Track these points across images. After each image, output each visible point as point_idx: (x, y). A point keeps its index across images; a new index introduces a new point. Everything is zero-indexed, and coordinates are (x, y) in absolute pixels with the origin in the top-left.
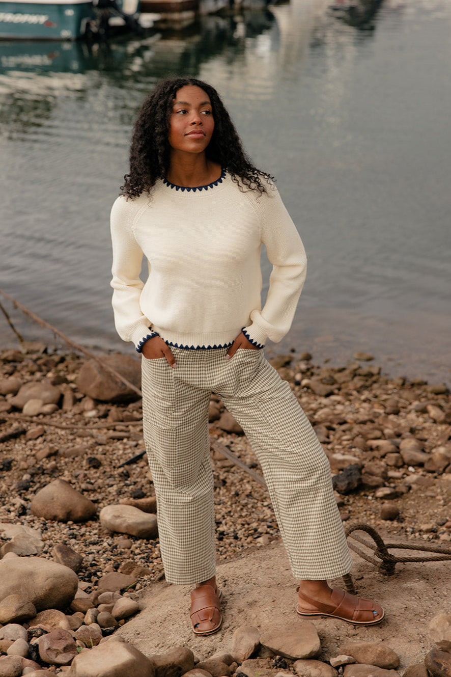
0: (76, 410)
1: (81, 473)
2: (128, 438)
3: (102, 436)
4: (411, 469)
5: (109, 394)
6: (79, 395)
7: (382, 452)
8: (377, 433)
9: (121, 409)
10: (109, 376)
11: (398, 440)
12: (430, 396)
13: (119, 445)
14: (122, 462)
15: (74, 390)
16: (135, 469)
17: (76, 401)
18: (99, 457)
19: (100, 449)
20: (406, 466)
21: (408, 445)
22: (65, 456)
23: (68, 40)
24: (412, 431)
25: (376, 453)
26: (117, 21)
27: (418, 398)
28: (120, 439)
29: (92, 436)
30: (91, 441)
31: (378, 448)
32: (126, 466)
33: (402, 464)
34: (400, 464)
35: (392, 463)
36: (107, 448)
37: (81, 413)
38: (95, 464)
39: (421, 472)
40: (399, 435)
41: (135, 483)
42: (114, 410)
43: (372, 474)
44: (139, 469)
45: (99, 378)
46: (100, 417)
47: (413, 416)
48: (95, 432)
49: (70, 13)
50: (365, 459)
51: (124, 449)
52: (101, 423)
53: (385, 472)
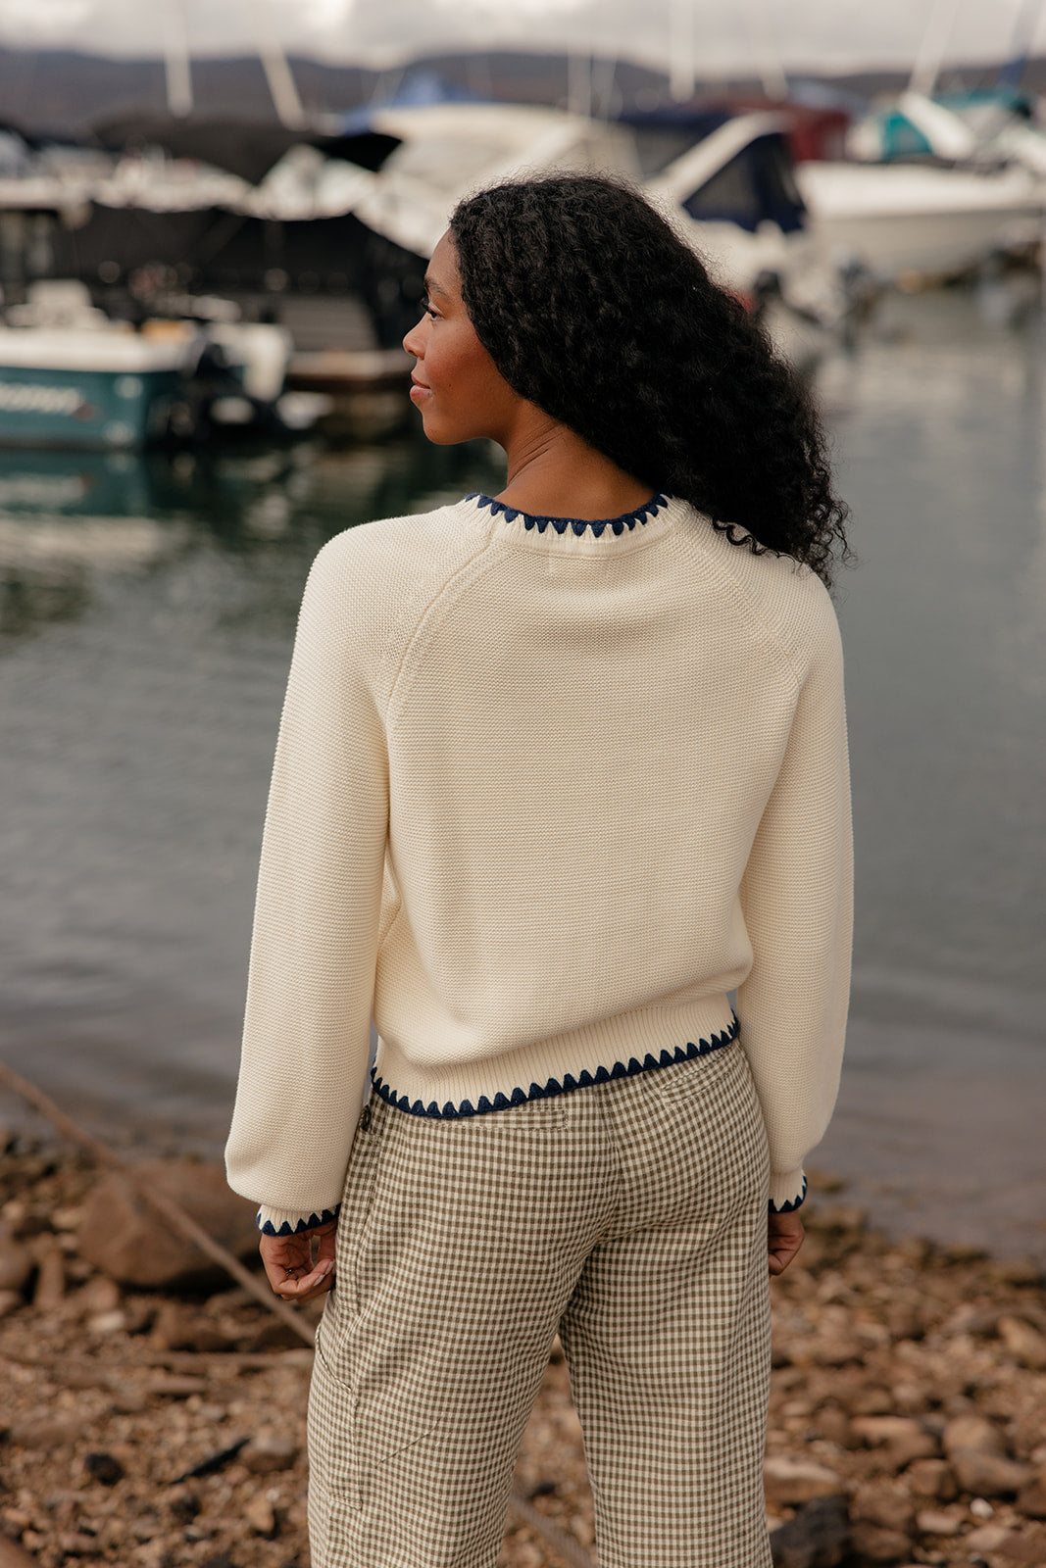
0: (69, 1310)
1: (64, 1497)
2: (204, 1395)
3: (134, 1388)
4: (980, 1507)
5: (159, 1270)
6: (80, 1269)
7: (899, 1456)
8: (879, 1400)
9: (189, 1310)
10: (161, 1222)
11: (935, 1420)
12: (1003, 1292)
13: (176, 1416)
14: (183, 1467)
15: (70, 1256)
16: (216, 1491)
17: (72, 1285)
18: (120, 1451)
19: (124, 1426)
20: (965, 1498)
21: (968, 1435)
22: (28, 1444)
23: (121, 449)
24: (971, 1392)
25: (879, 1459)
26: (232, 410)
27: (970, 1296)
28: (180, 1397)
29: (105, 1388)
30: (102, 1403)
31: (885, 1444)
32: (194, 1484)
33: (953, 1493)
34: (950, 1491)
35: (928, 1488)
36: (145, 1424)
37: (82, 1319)
38: (106, 1472)
39: (1008, 1516)
40: (935, 1404)
41: (214, 1534)
42: (170, 1316)
43: (876, 1523)
44: (226, 1493)
45: (134, 1226)
46: (132, 1333)
47: (962, 1347)
48: (114, 1377)
49: (131, 390)
50: (851, 1475)
51: (191, 1429)
52: (134, 1347)
53: (912, 1520)
